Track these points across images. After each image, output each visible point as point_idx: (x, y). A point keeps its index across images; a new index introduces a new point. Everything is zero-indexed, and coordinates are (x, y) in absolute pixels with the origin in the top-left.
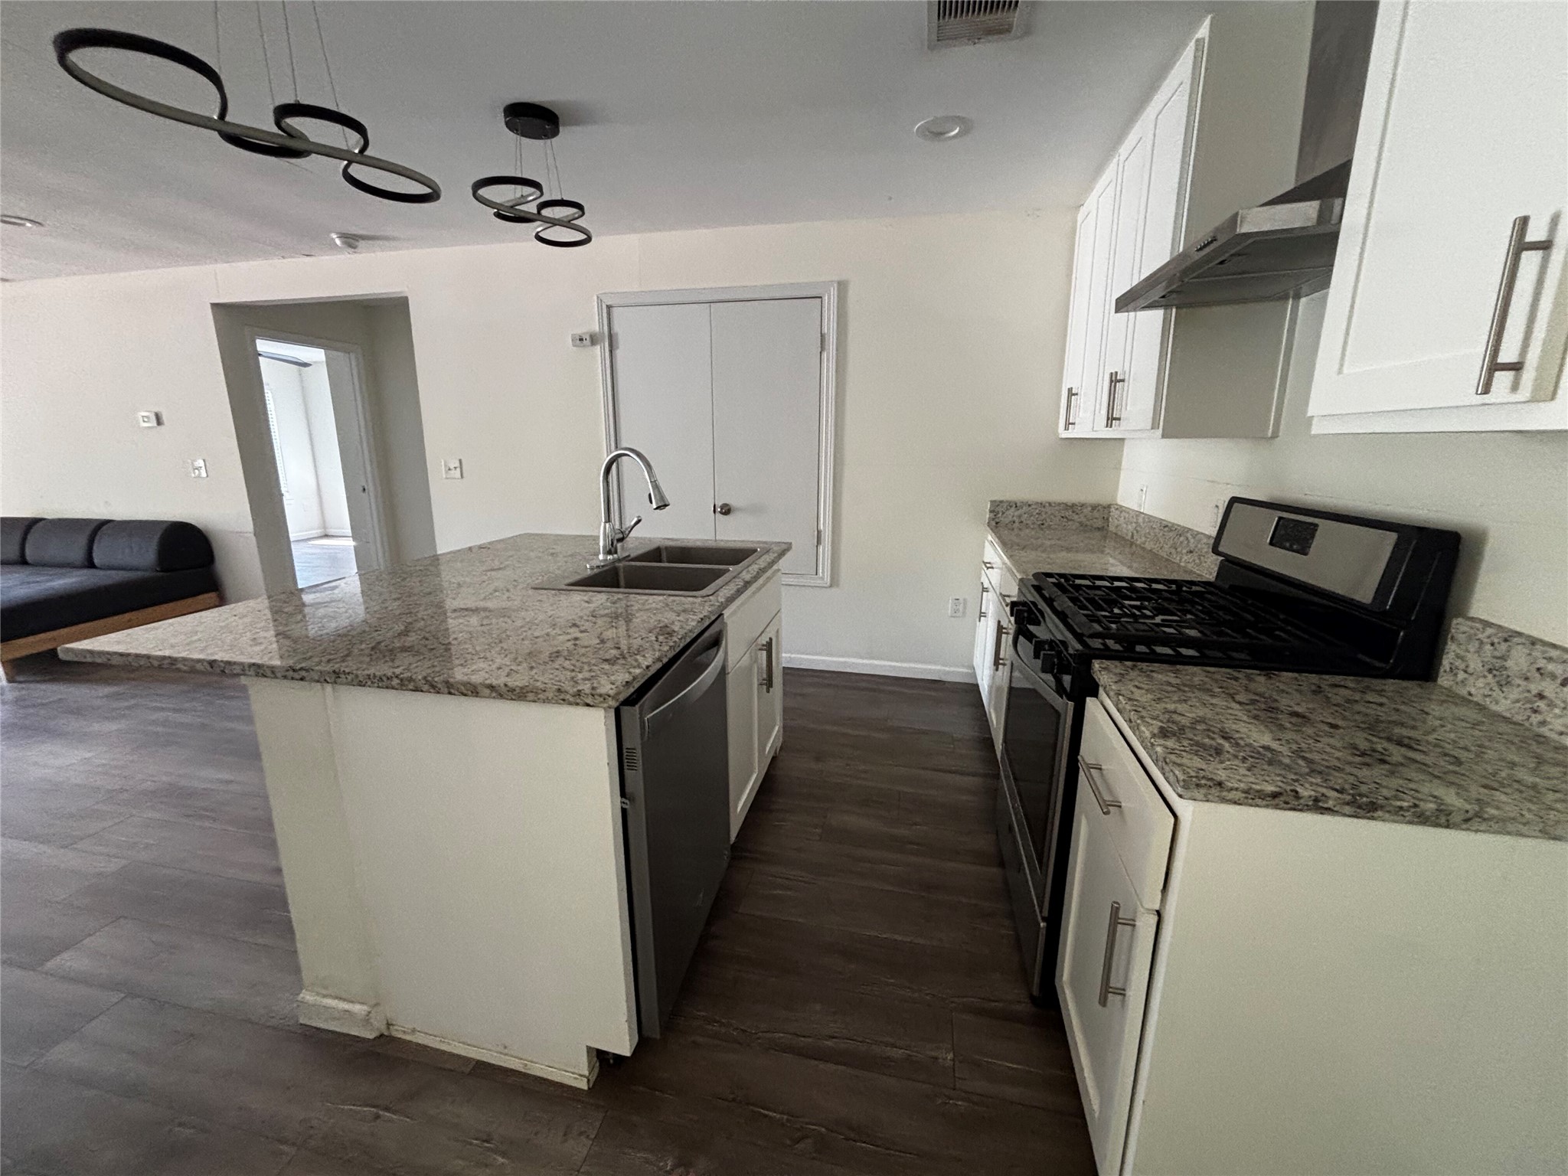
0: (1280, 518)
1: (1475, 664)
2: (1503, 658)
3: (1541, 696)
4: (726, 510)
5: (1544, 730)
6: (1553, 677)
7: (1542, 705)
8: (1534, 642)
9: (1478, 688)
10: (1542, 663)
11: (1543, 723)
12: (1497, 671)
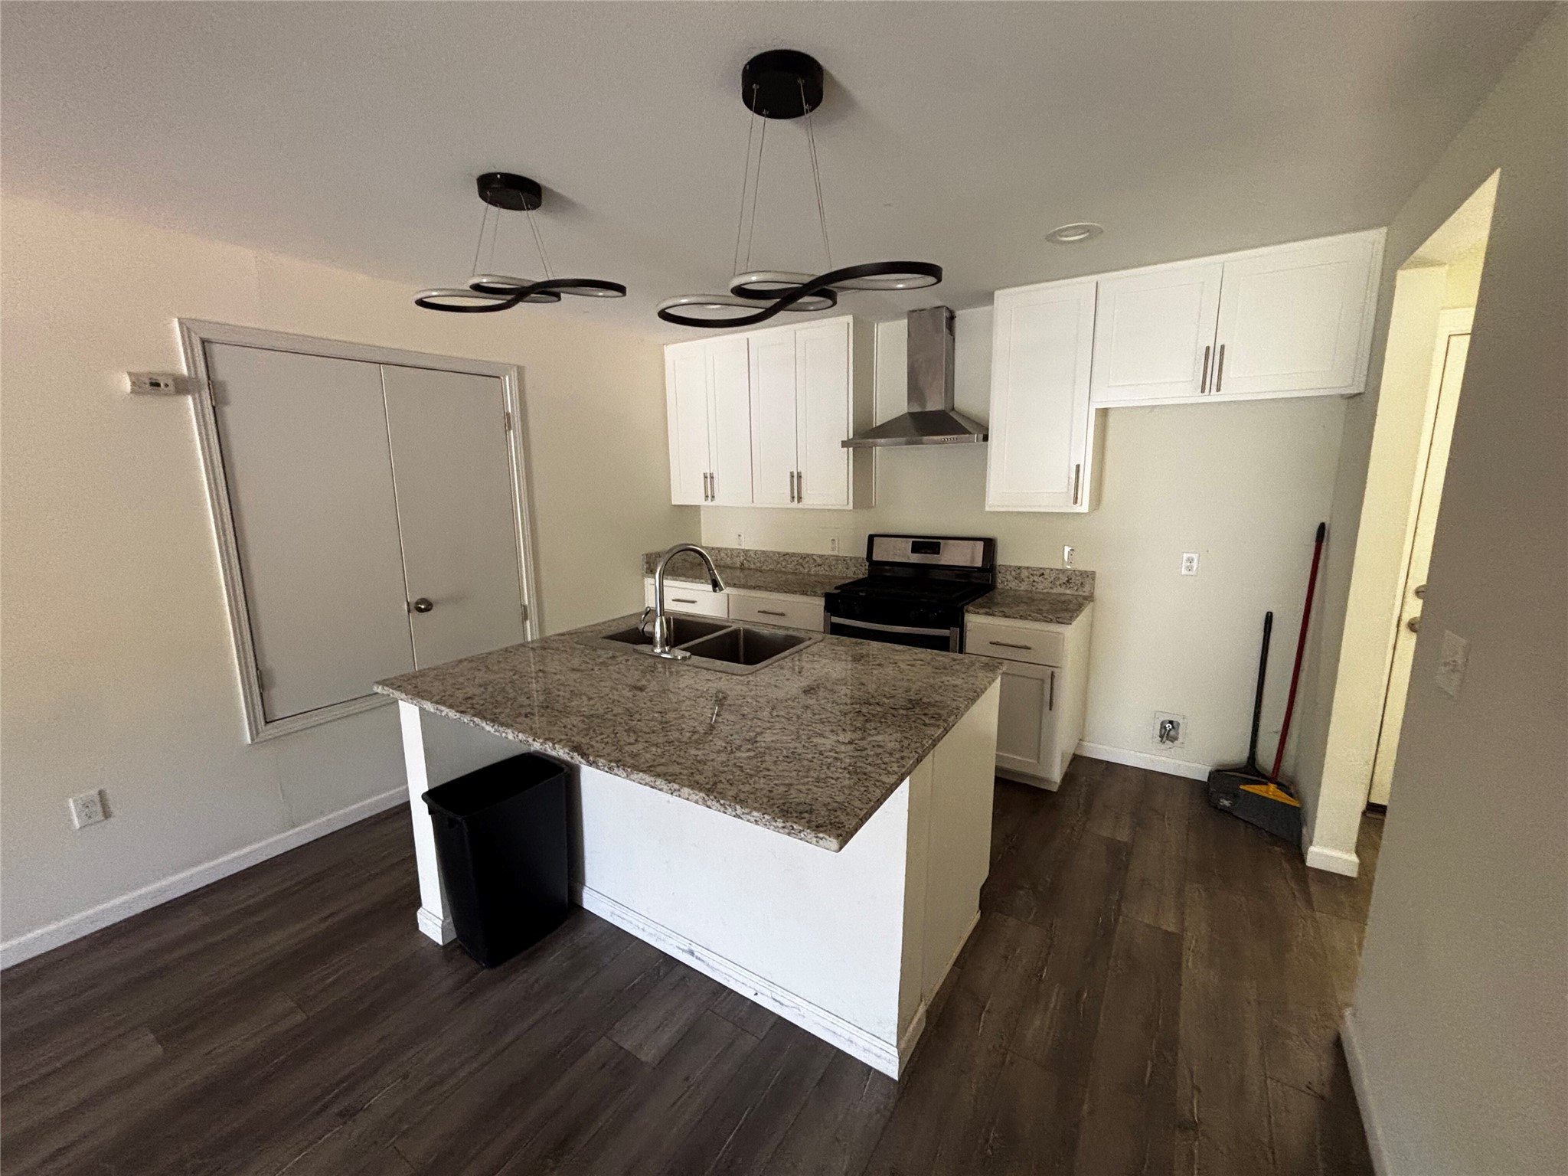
0: (913, 542)
1: (1010, 578)
2: (1019, 574)
3: (1034, 581)
4: (424, 606)
5: (1038, 590)
6: (1036, 575)
7: (1035, 584)
8: (1028, 568)
9: (1013, 585)
10: (1032, 572)
11: (1037, 588)
12: (1018, 578)
